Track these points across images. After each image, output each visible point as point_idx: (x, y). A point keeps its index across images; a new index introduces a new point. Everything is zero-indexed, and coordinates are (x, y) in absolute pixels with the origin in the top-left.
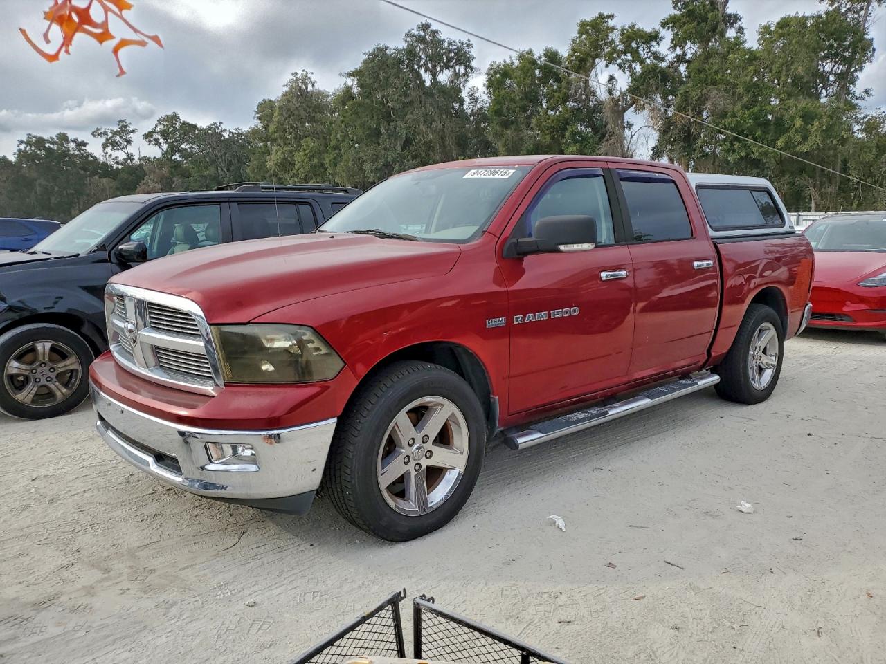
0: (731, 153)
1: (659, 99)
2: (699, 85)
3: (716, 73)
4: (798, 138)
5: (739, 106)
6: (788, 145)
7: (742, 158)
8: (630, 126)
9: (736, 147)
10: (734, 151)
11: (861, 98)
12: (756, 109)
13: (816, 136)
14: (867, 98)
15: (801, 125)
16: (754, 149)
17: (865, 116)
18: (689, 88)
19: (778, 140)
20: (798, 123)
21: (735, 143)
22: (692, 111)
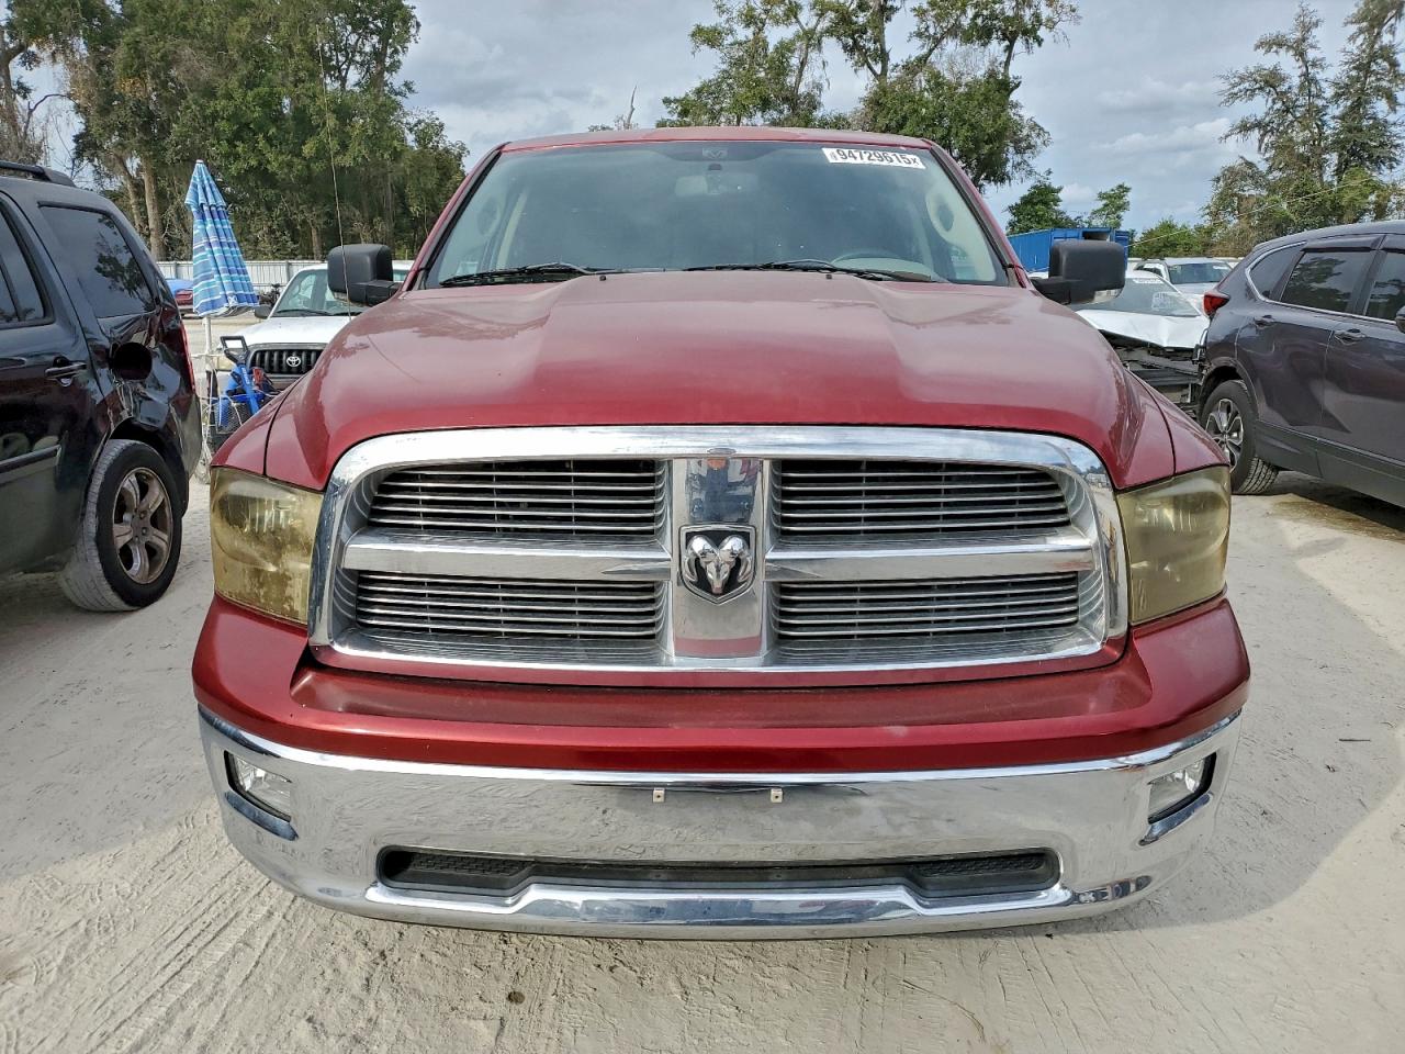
0: (231, 159)
1: (83, 46)
2: (156, 33)
3: (184, 16)
4: (333, 145)
5: (234, 83)
6: (321, 154)
7: (251, 169)
8: (24, 91)
9: (240, 149)
10: (237, 157)
11: (399, 94)
12: (264, 90)
13: (360, 144)
14: (408, 94)
15: (335, 125)
16: (270, 156)
17: (419, 122)
18: (138, 34)
19: (304, 144)
20: (331, 122)
21: (237, 143)
22: (153, 78)
